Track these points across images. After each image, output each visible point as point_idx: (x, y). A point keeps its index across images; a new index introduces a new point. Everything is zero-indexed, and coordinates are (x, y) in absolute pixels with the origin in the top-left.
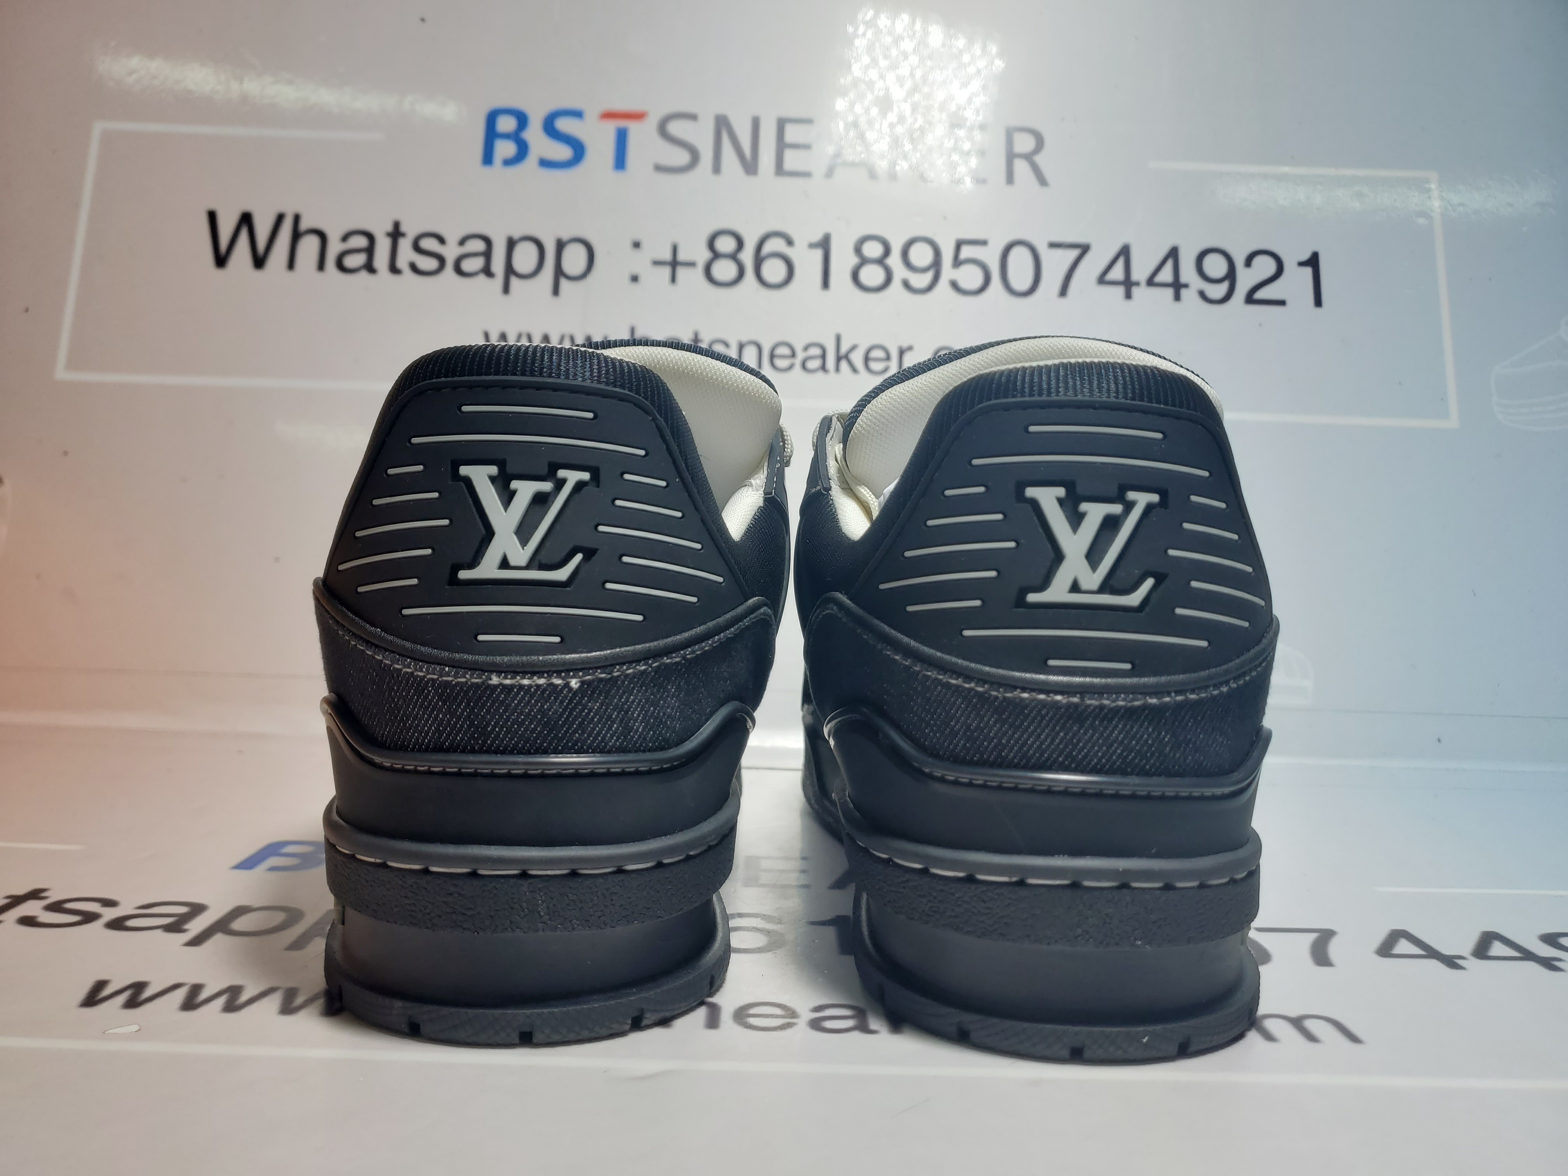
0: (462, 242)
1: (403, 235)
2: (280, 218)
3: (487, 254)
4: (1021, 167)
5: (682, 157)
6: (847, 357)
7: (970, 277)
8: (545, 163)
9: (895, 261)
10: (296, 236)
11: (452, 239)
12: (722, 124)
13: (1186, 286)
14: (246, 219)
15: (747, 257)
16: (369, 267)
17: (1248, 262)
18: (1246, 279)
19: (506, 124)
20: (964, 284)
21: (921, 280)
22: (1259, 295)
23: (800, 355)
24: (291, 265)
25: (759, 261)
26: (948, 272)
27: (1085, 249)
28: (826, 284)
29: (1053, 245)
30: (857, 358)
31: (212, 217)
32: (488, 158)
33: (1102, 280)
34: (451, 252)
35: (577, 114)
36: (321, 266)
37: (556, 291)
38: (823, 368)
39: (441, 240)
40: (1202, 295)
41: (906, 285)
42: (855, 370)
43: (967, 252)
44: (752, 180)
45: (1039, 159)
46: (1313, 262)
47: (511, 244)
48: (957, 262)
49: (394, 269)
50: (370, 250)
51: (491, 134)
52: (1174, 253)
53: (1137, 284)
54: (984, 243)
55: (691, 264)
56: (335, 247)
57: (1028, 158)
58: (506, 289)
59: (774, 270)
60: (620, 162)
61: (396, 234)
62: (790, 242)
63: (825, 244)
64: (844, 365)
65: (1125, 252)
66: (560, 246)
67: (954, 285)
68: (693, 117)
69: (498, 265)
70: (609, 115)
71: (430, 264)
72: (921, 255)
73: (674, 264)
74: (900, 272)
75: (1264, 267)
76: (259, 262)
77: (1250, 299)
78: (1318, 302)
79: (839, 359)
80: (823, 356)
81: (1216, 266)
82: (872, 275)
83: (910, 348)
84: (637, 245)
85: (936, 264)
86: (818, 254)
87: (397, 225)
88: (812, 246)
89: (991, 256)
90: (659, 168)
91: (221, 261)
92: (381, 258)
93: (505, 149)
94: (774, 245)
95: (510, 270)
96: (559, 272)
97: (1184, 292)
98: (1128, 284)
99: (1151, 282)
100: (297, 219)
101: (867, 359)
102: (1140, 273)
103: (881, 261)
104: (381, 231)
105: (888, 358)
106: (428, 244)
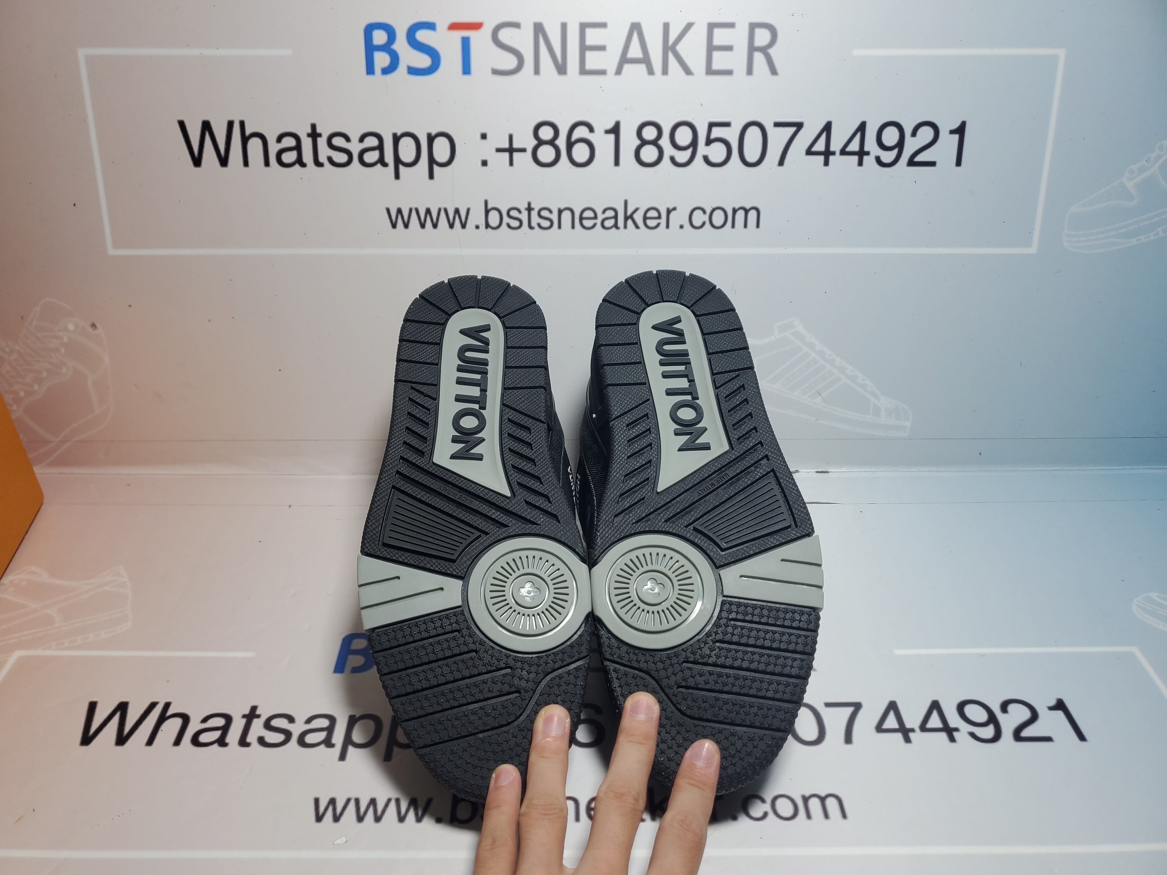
0: (362, 139)
1: (320, 135)
2: (231, 124)
3: (380, 148)
4: (759, 58)
5: (511, 62)
6: (631, 217)
7: (717, 152)
8: (413, 71)
9: (665, 142)
10: (245, 140)
11: (355, 137)
12: (539, 29)
13: (868, 153)
14: (206, 126)
15: (561, 141)
16: (300, 162)
17: (914, 134)
18: (911, 145)
19: (380, 37)
20: (713, 159)
21: (682, 157)
22: (918, 159)
23: (601, 217)
24: (246, 163)
25: (570, 145)
26: (702, 149)
27: (799, 126)
28: (617, 163)
29: (777, 125)
30: (639, 217)
31: (182, 125)
32: (370, 70)
33: (809, 152)
34: (355, 147)
35: (431, 26)
36: (267, 163)
37: (431, 176)
38: (616, 226)
39: (348, 139)
40: (878, 160)
41: (673, 160)
42: (637, 227)
43: (717, 132)
44: (562, 77)
45: (771, 51)
46: (960, 131)
47: (396, 139)
48: (709, 142)
49: (318, 164)
50: (298, 148)
51: (370, 49)
52: (862, 128)
53: (834, 153)
54: (727, 125)
55: (523, 150)
56: (274, 148)
57: (764, 50)
58: (397, 176)
59: (581, 152)
60: (466, 70)
61: (314, 135)
62: (591, 130)
63: (615, 130)
64: (630, 222)
65: (827, 128)
66: (431, 139)
67: (706, 159)
68: (517, 25)
69: (389, 157)
70: (454, 27)
71: (341, 158)
72: (684, 136)
73: (511, 150)
74: (669, 150)
75: (926, 134)
76: (224, 161)
77: (911, 163)
78: (959, 163)
79: (626, 219)
80: (616, 217)
81: (891, 137)
82: (649, 153)
83: (674, 209)
84: (484, 136)
85: (694, 144)
86: (612, 137)
87: (313, 127)
88: (607, 132)
89: (732, 135)
90: (495, 72)
91: (197, 162)
92: (308, 156)
93: (382, 59)
94: (581, 132)
95: (398, 161)
96: (432, 161)
97: (865, 158)
98: (827, 154)
99: (843, 152)
100: (242, 124)
101: (645, 218)
102: (836, 146)
103: (655, 142)
104: (303, 132)
105: (659, 217)
106: (338, 141)
